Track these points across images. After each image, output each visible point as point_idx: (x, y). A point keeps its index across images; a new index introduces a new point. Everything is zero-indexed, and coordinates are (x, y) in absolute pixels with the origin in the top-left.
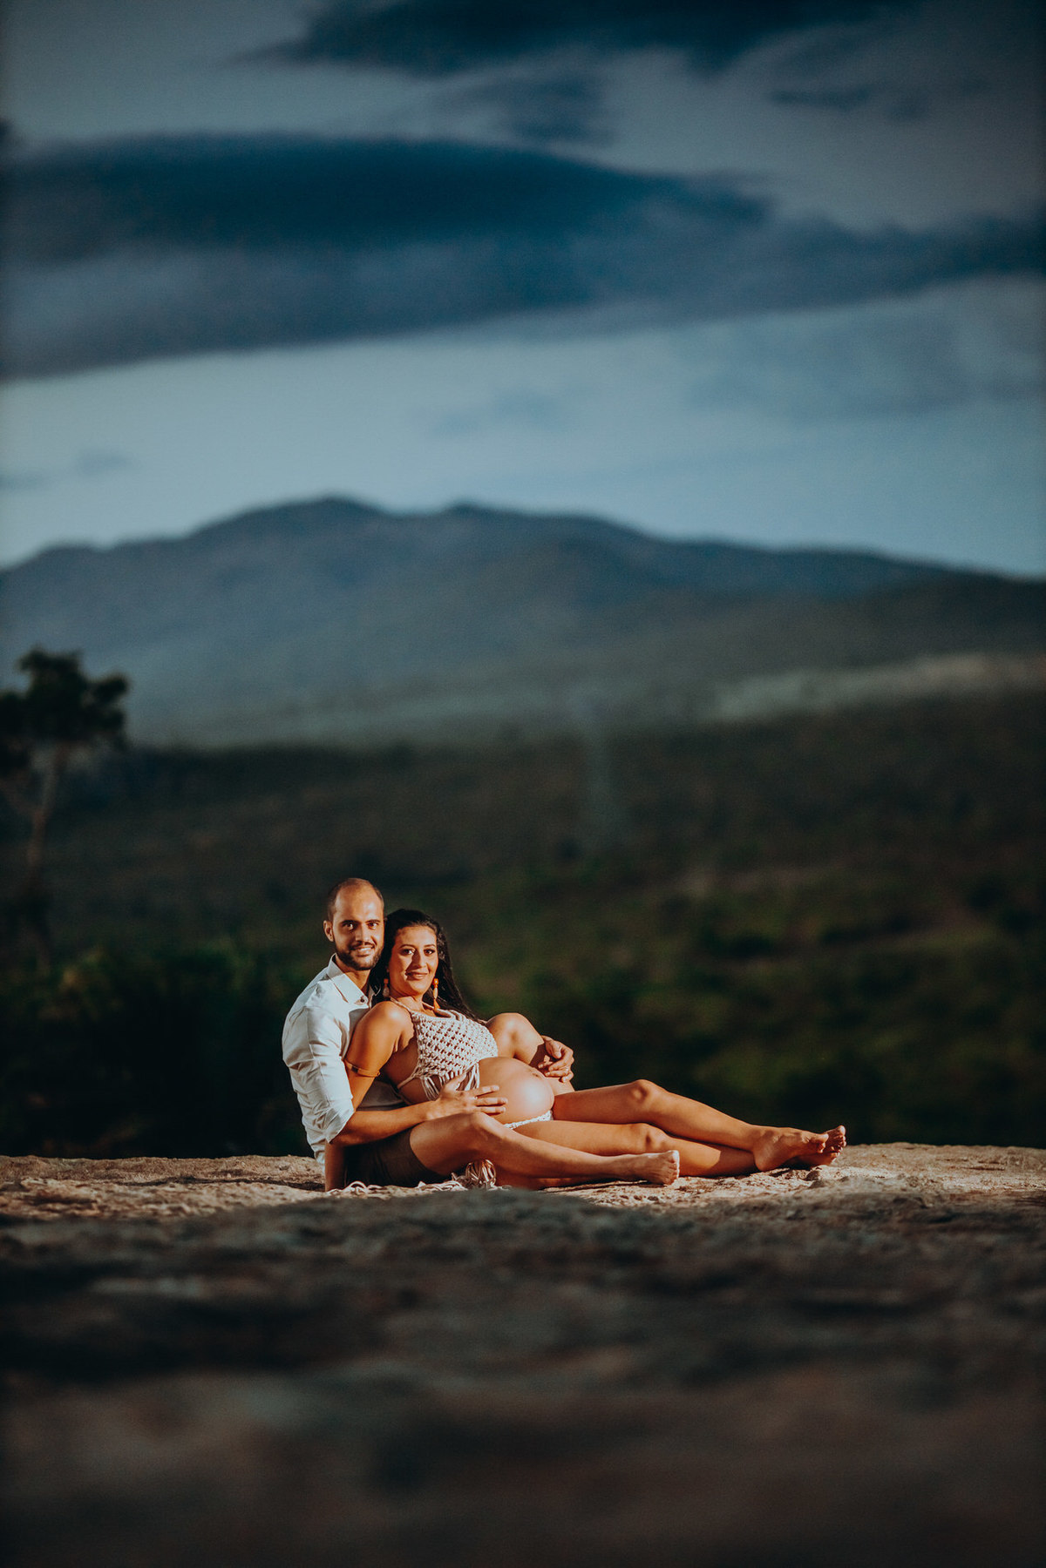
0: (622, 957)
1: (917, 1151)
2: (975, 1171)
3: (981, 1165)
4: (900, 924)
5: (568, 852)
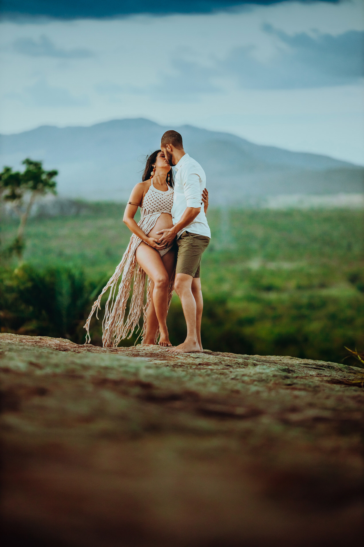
0: (225, 287)
1: (293, 360)
2: (313, 369)
3: (316, 367)
4: (323, 286)
5: (211, 249)
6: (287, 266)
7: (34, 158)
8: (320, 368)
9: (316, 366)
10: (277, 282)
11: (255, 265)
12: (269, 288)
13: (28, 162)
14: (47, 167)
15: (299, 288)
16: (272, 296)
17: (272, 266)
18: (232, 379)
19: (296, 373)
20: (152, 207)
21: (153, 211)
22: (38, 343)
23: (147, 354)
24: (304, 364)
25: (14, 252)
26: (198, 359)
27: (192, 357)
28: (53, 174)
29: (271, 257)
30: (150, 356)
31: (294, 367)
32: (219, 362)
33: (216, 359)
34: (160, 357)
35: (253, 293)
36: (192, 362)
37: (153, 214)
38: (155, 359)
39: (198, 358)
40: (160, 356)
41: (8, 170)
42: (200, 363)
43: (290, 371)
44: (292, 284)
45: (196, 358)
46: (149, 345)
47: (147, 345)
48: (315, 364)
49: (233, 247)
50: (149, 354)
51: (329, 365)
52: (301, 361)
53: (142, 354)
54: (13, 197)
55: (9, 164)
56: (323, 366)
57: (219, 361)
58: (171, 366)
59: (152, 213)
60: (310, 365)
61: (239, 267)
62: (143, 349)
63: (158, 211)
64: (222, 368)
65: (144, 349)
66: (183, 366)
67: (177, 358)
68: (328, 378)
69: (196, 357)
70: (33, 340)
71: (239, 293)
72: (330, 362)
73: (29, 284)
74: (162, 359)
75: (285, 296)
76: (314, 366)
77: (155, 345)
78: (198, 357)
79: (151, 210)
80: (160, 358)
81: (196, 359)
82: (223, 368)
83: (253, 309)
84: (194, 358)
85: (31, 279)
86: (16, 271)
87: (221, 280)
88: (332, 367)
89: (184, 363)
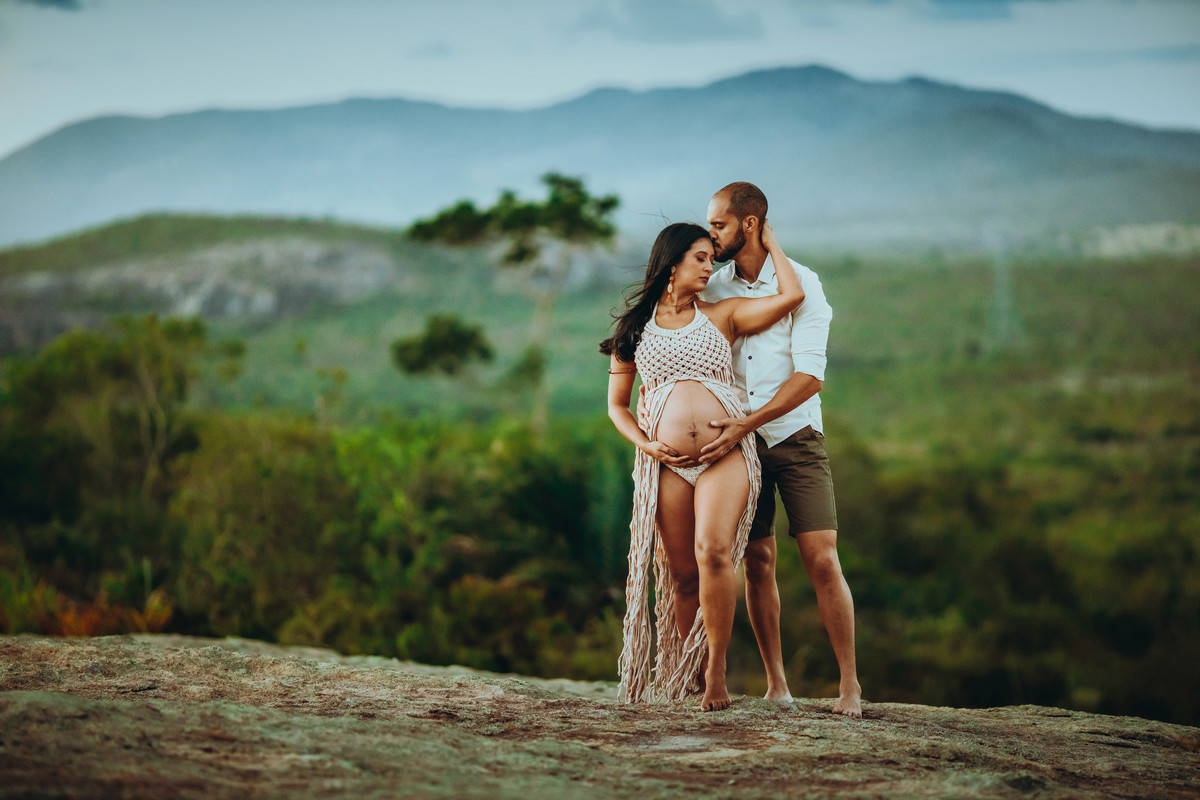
0: (1006, 436)
2: (1109, 749)
3: (1118, 741)
5: (973, 350)
6: (1142, 384)
7: (568, 171)
8: (1129, 742)
9: (1118, 738)
10: (1124, 421)
11: (1071, 383)
12: (1104, 436)
13: (554, 180)
14: (596, 189)
15: (1172, 432)
16: (1112, 453)
17: (1111, 384)
22: (454, 696)
23: (703, 726)
24: (1091, 733)
25: (525, 378)
26: (821, 741)
28: (608, 204)
29: (1110, 367)
30: (709, 734)
31: (1062, 744)
34: (732, 737)
35: (1070, 447)
36: (805, 753)
38: (716, 746)
39: (821, 738)
41: (508, 197)
42: (823, 754)
43: (1033, 784)
44: (1156, 425)
45: (817, 738)
48: (1118, 732)
49: (1024, 344)
50: (707, 726)
51: (1152, 733)
52: (1084, 725)
53: (691, 726)
54: (521, 255)
55: (511, 185)
56: (1135, 736)
58: (745, 770)
60: (1106, 735)
61: (1035, 390)
64: (866, 778)
66: (777, 769)
67: (771, 738)
69: (819, 735)
70: (444, 689)
71: (1037, 448)
72: (1155, 724)
73: (523, 480)
74: (736, 744)
75: (1139, 453)
76: (1113, 739)
80: (731, 739)
81: (816, 742)
82: (869, 778)
83: (1071, 482)
85: (526, 466)
87: (997, 419)
88: (1158, 738)
89: (782, 759)
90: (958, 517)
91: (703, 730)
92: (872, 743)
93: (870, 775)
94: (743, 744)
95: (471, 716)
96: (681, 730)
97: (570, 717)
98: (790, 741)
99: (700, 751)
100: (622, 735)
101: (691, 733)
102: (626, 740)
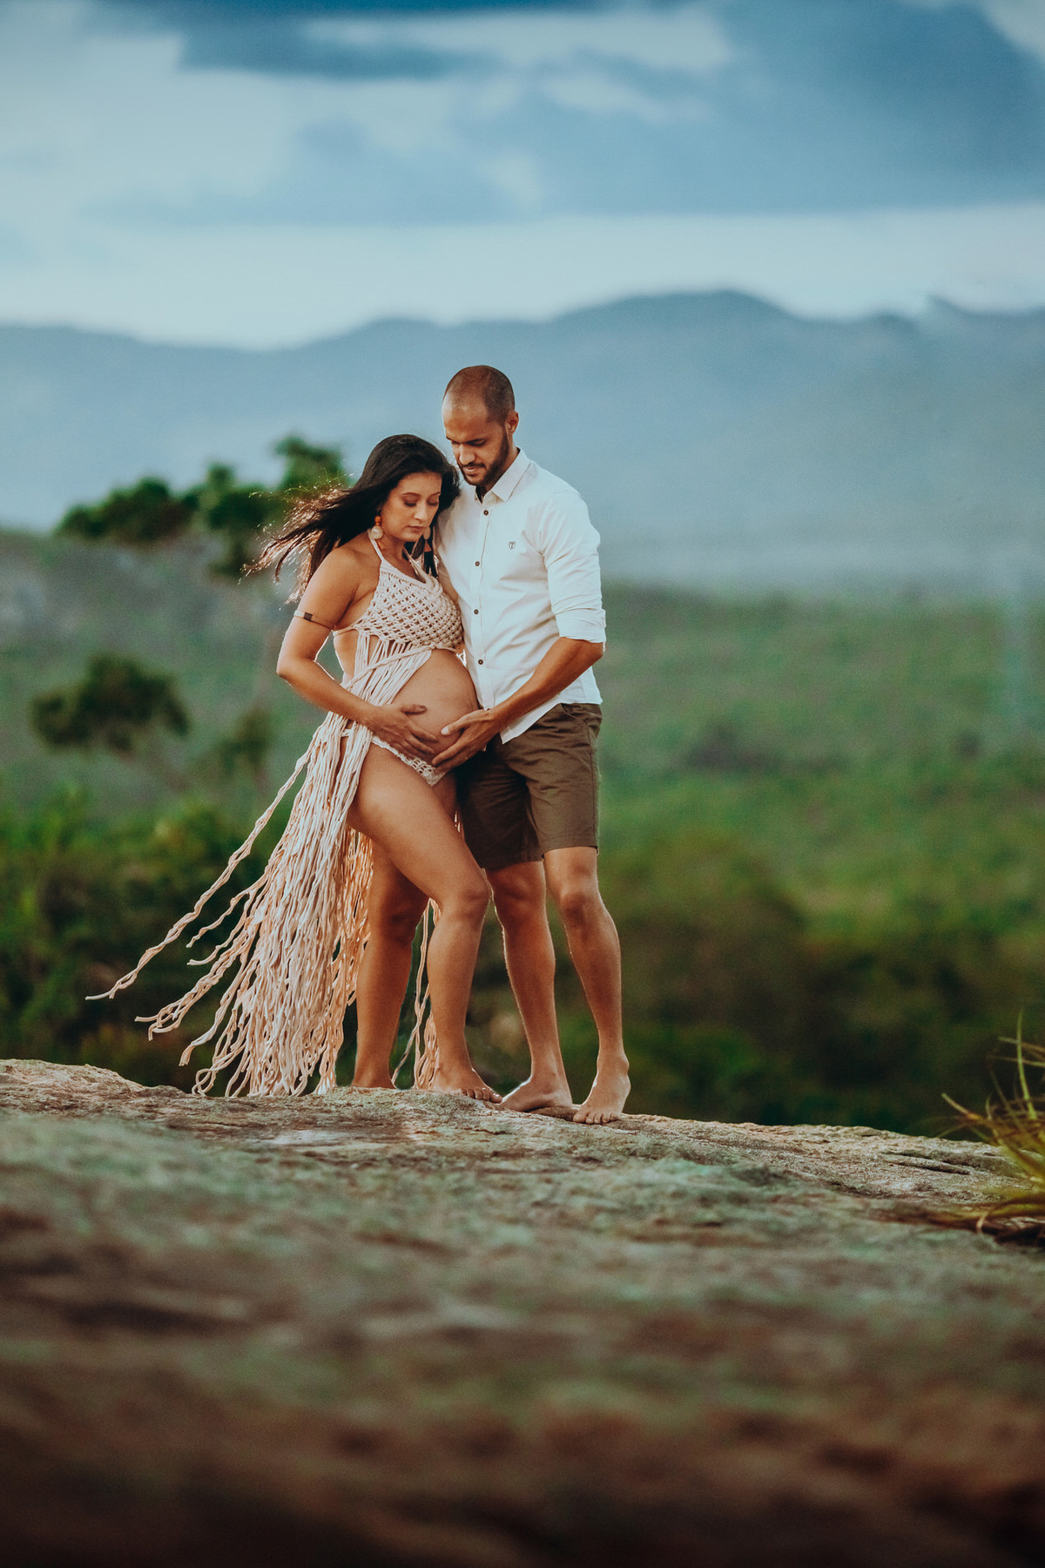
3: (941, 1164)
5: (969, 747)
8: (956, 1167)
9: (945, 1162)
13: (295, 449)
18: (537, 1204)
19: (790, 1184)
20: (404, 631)
21: (407, 644)
24: (904, 1154)
25: (240, 760)
26: (504, 1136)
27: (486, 1131)
30: (349, 1128)
32: (571, 1146)
33: (561, 1137)
36: (474, 1148)
37: (405, 654)
38: (357, 1138)
40: (385, 1125)
41: (220, 475)
45: (497, 1134)
46: (371, 1089)
47: (361, 1089)
48: (942, 1154)
50: (350, 1120)
51: (991, 1157)
52: (896, 1145)
53: (327, 1119)
54: (236, 568)
55: (227, 454)
56: (964, 1159)
57: (571, 1143)
58: (382, 1160)
59: (403, 652)
60: (925, 1157)
62: (346, 1102)
63: (422, 643)
65: (349, 1105)
67: (434, 1133)
68: (885, 1203)
69: (498, 1130)
74: (383, 1139)
76: (935, 1162)
77: (389, 1091)
78: (503, 1129)
79: (400, 641)
80: (377, 1133)
81: (494, 1138)
82: (547, 1167)
84: (492, 1133)
86: (162, 830)
88: (999, 1164)
89: (438, 1152)
90: (923, 999)
91: (341, 1124)
92: (573, 1140)
93: (550, 1165)
94: (392, 1139)
95: (18, 1102)
96: (310, 1123)
97: (157, 1106)
98: (458, 1136)
99: (330, 1145)
100: (226, 1127)
101: (323, 1127)
102: (231, 1133)
